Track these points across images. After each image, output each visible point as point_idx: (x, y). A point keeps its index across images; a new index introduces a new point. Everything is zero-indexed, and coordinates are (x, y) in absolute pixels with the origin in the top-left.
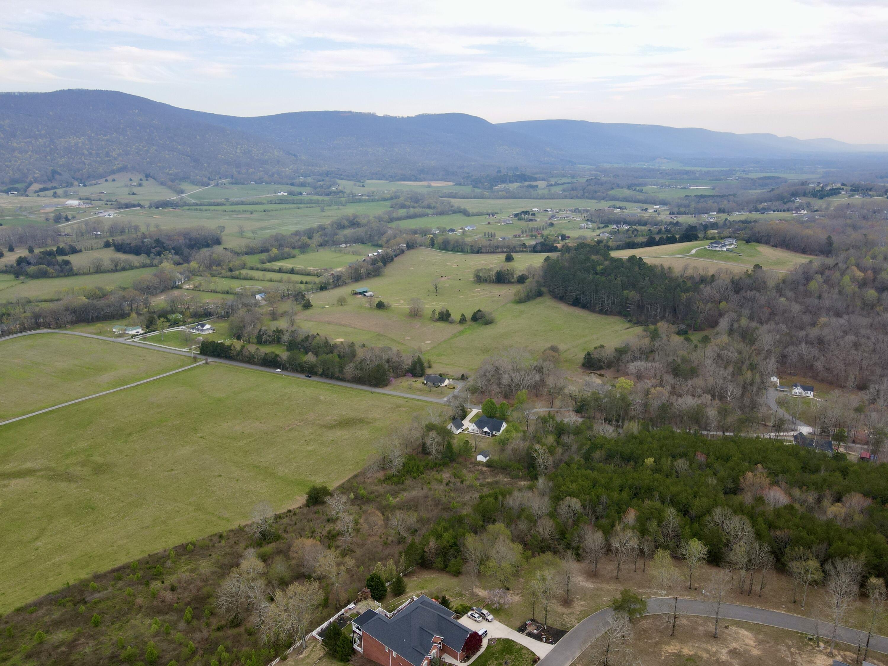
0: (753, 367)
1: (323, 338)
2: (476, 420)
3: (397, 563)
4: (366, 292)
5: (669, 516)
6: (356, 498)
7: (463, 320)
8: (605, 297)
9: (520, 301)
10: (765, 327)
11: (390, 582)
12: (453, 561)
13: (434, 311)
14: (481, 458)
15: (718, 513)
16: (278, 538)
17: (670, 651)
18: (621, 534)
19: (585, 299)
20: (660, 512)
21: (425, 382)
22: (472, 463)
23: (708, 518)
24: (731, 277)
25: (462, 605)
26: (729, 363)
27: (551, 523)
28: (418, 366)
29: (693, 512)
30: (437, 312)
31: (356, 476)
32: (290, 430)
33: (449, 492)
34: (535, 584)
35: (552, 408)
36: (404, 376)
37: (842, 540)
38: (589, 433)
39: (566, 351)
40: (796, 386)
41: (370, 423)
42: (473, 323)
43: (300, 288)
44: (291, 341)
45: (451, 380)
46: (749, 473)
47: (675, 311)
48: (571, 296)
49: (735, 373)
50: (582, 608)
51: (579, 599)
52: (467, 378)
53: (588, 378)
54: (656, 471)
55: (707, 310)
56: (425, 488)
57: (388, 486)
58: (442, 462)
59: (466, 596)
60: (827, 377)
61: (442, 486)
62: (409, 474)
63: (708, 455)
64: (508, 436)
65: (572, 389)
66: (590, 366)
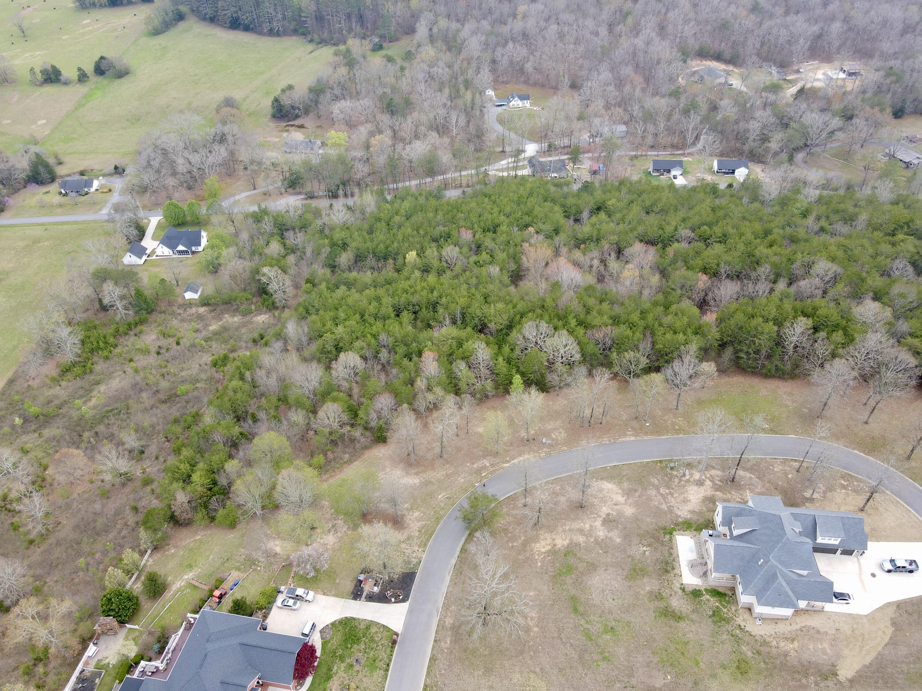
0: (467, 84)
2: (162, 234)
7: (83, 77)
8: (271, 11)
9: (156, 32)
12: (221, 510)
13: (32, 70)
14: (189, 295)
19: (244, 17)
21: (63, 192)
22: (180, 306)
23: (517, 335)
26: (442, 83)
28: (41, 169)
30: (37, 70)
33: (166, 366)
35: (255, 189)
36: (25, 187)
38: (319, 222)
39: (244, 100)
40: (513, 98)
42: (100, 79)
45: (101, 178)
46: (526, 245)
47: (361, 18)
48: (225, 15)
49: (453, 96)
50: (419, 524)
51: (410, 510)
52: (124, 171)
53: (285, 134)
54: (426, 270)
55: (398, 13)
56: (129, 370)
57: (70, 384)
58: (137, 319)
59: (259, 562)
60: (539, 79)
61: (152, 359)
62: (95, 353)
63: (472, 229)
64: (216, 254)
65: (273, 155)
66: (282, 116)
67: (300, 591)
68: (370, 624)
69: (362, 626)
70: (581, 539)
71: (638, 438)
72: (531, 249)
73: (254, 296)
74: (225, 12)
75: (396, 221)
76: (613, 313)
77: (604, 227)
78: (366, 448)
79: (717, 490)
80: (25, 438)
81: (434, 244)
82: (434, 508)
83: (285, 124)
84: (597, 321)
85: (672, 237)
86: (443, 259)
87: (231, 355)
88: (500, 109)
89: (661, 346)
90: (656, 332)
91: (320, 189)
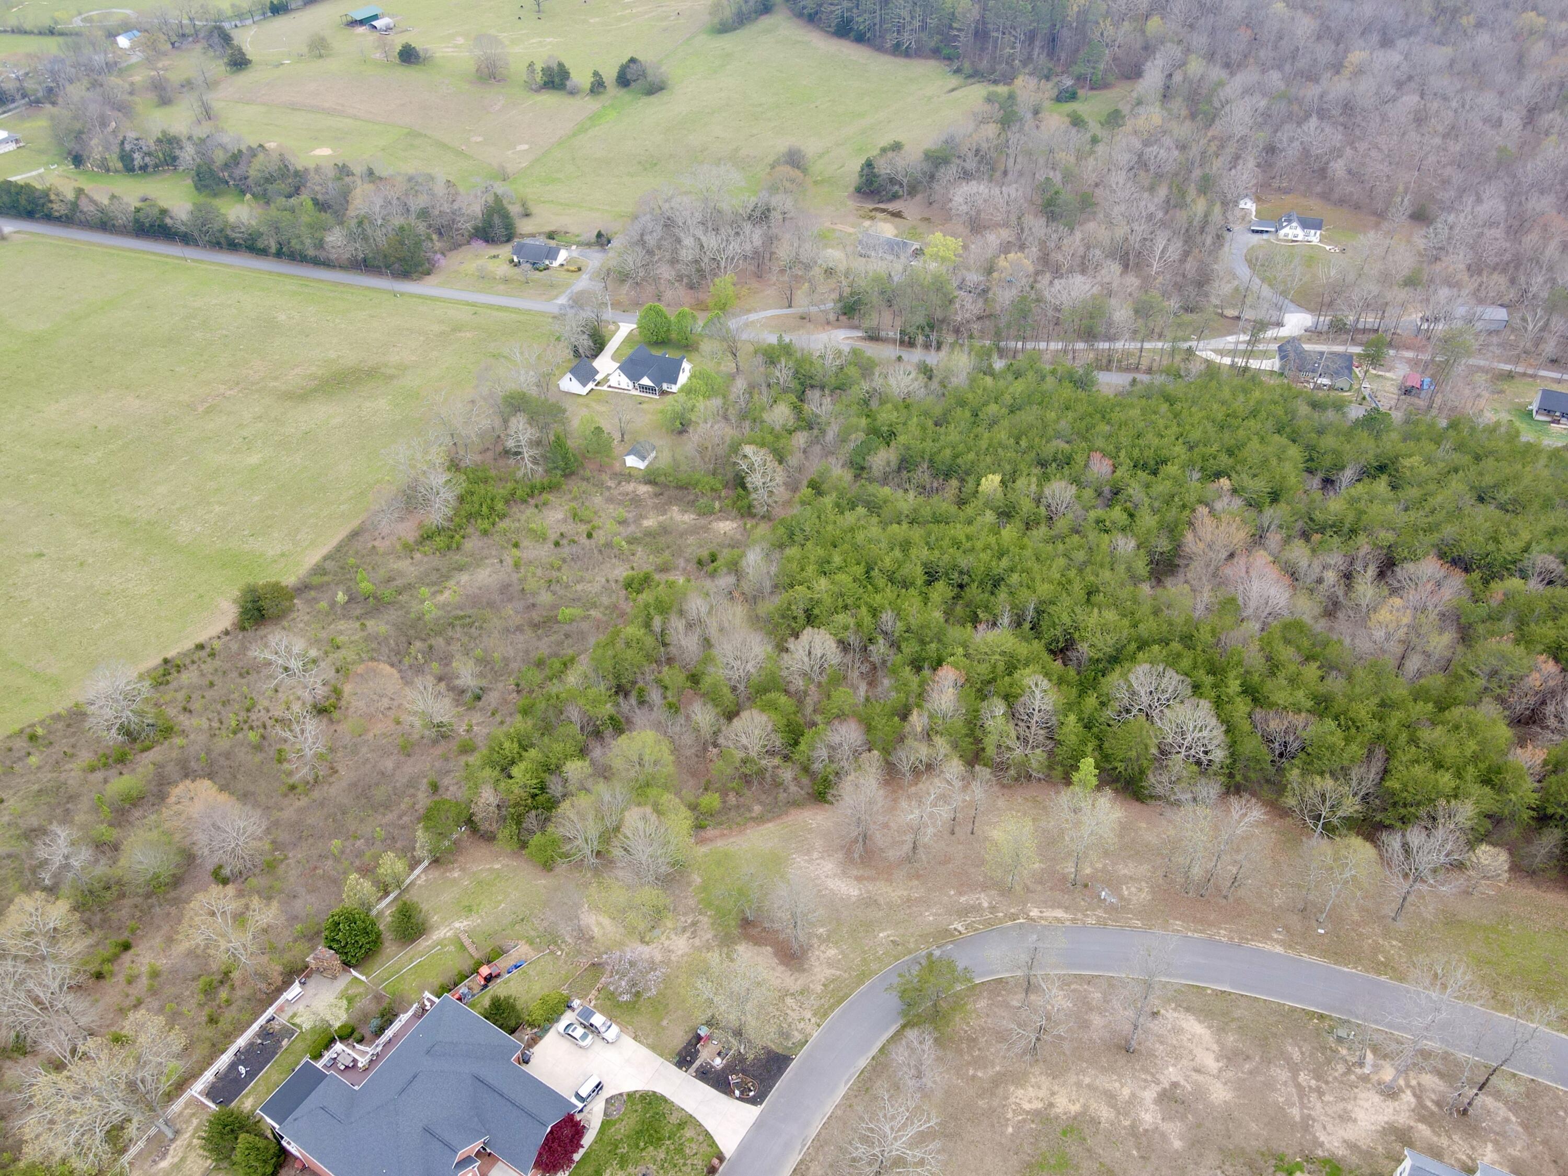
0: (1206, 185)
1: (275, 155)
2: (628, 352)
4: (375, 17)
5: (1032, 690)
6: (352, 599)
7: (598, 86)
9: (723, 29)
10: (1239, 80)
12: (537, 835)
13: (531, 65)
14: (632, 461)
17: (1027, 1106)
19: (860, 19)
21: (516, 260)
22: (615, 475)
23: (1119, 680)
26: (1159, 176)
28: (497, 220)
30: (538, 67)
31: (355, 534)
32: (208, 412)
33: (559, 569)
35: (790, 306)
36: (469, 243)
38: (865, 386)
39: (821, 156)
41: (392, 377)
42: (622, 93)
43: (220, 12)
44: (200, 165)
45: (574, 247)
46: (1203, 510)
48: (832, 12)
49: (1172, 202)
50: (829, 972)
51: (824, 941)
52: (609, 242)
53: (867, 223)
54: (1006, 514)
55: (1120, 40)
56: (509, 561)
57: (426, 559)
58: (546, 481)
59: (563, 941)
60: (1351, 193)
61: (544, 552)
62: (472, 521)
63: (1115, 457)
64: (690, 404)
65: (834, 256)
66: (872, 192)
67: (598, 1020)
68: (688, 1121)
69: (674, 1119)
70: (1105, 1113)
71: (1291, 953)
72: (1208, 520)
73: (726, 486)
75: (990, 413)
76: (1322, 689)
77: (1375, 509)
78: (795, 804)
79: (1422, 1119)
80: (342, 625)
81: (1037, 471)
82: (864, 952)
83: (871, 207)
84: (1281, 697)
85: (1514, 562)
86: (1044, 500)
87: (657, 577)
88: (1257, 237)
89: (1397, 786)
90: (1399, 752)
91: (890, 327)
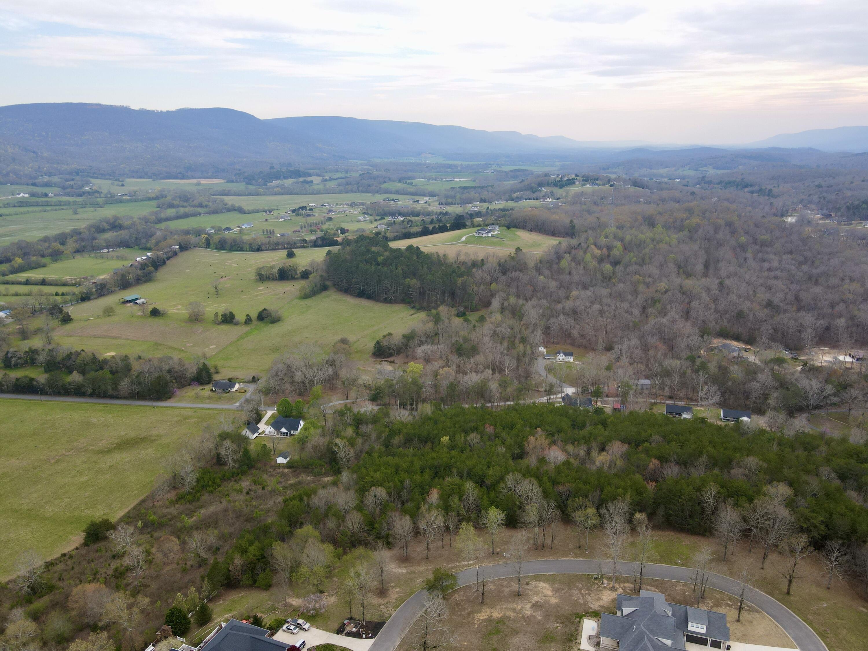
0: (523, 340)
1: (90, 354)
2: (273, 421)
3: (199, 590)
4: (137, 299)
5: (468, 489)
6: (145, 525)
7: (248, 321)
8: (388, 286)
9: (306, 297)
10: (530, 303)
11: (193, 612)
12: (262, 575)
13: (216, 313)
14: (280, 460)
15: (510, 479)
16: (51, 588)
17: (482, 618)
18: (427, 515)
19: (369, 289)
20: (459, 486)
21: (214, 389)
22: (272, 467)
23: (502, 485)
24: (498, 261)
25: (276, 620)
26: (503, 338)
27: (359, 517)
28: (204, 373)
29: (488, 482)
30: (220, 315)
31: (143, 501)
33: (251, 501)
34: (349, 582)
35: (347, 399)
36: (190, 385)
37: (610, 484)
38: (386, 420)
39: (355, 342)
40: (559, 353)
41: (155, 440)
42: (260, 323)
43: (55, 300)
44: (49, 361)
45: (241, 384)
46: (531, 437)
47: (453, 295)
48: (355, 287)
49: (510, 347)
50: (397, 595)
51: (394, 587)
52: (259, 380)
53: (379, 366)
54: (452, 448)
55: (480, 292)
56: (224, 502)
57: (182, 506)
58: (239, 470)
59: (279, 609)
60: (582, 342)
61: (242, 496)
62: (205, 489)
63: (495, 426)
64: (306, 434)
65: (366, 378)
66: (380, 354)
67: (300, 621)
68: (344, 649)
69: (338, 650)
70: (512, 614)
72: (533, 439)
73: (326, 463)
74: (356, 286)
75: (442, 420)
80: (141, 537)
81: (464, 433)
83: (381, 360)
84: (563, 481)
86: (467, 441)
88: (548, 360)
91: (394, 403)
